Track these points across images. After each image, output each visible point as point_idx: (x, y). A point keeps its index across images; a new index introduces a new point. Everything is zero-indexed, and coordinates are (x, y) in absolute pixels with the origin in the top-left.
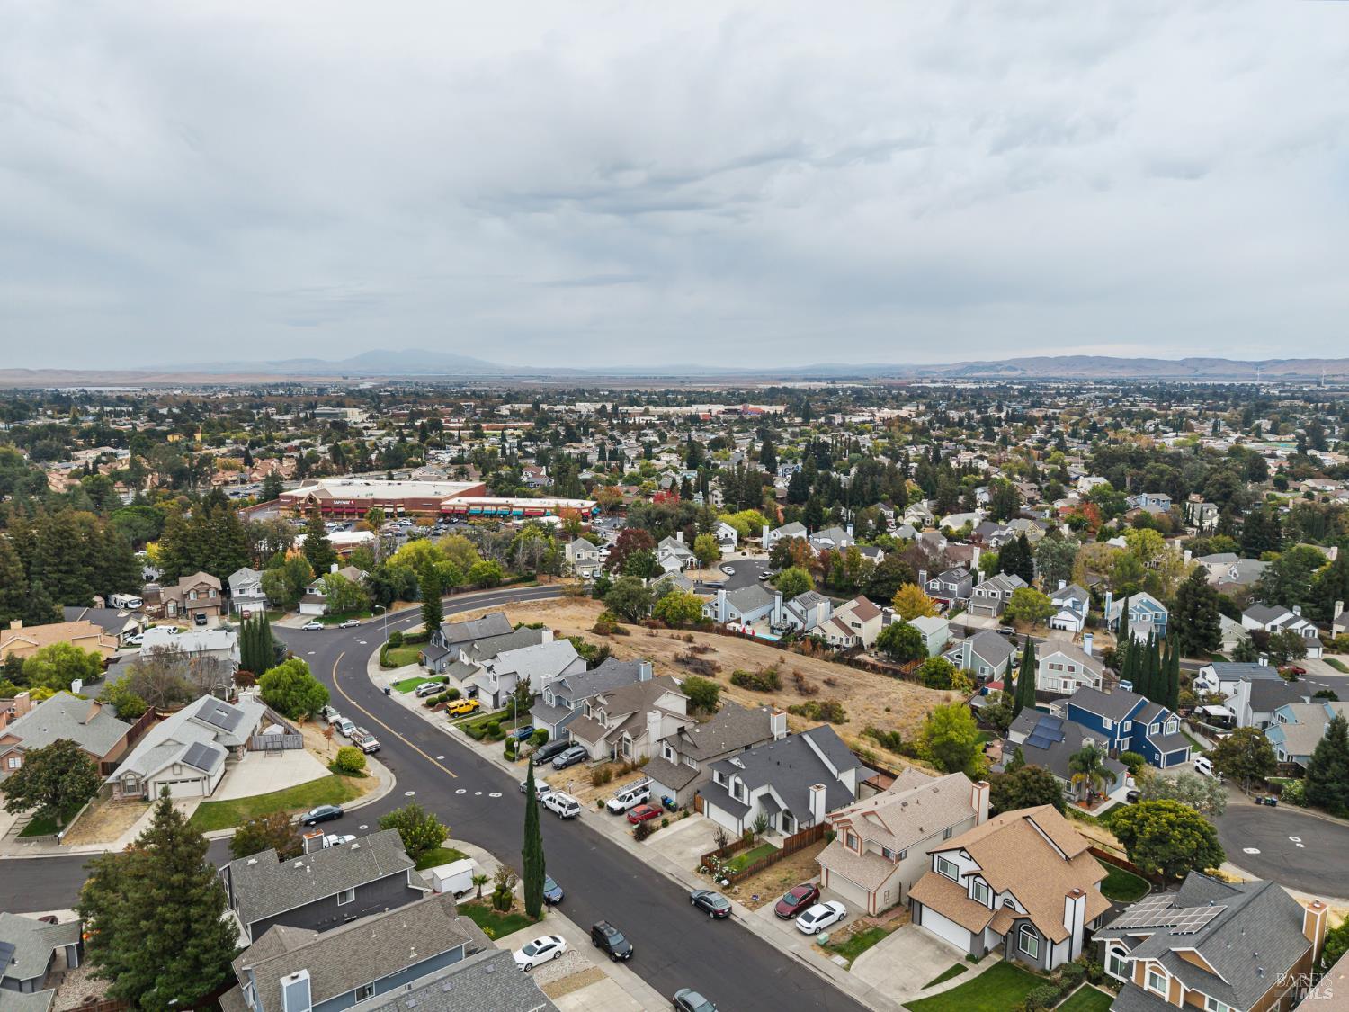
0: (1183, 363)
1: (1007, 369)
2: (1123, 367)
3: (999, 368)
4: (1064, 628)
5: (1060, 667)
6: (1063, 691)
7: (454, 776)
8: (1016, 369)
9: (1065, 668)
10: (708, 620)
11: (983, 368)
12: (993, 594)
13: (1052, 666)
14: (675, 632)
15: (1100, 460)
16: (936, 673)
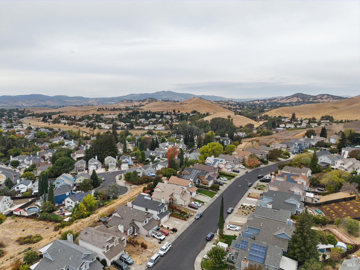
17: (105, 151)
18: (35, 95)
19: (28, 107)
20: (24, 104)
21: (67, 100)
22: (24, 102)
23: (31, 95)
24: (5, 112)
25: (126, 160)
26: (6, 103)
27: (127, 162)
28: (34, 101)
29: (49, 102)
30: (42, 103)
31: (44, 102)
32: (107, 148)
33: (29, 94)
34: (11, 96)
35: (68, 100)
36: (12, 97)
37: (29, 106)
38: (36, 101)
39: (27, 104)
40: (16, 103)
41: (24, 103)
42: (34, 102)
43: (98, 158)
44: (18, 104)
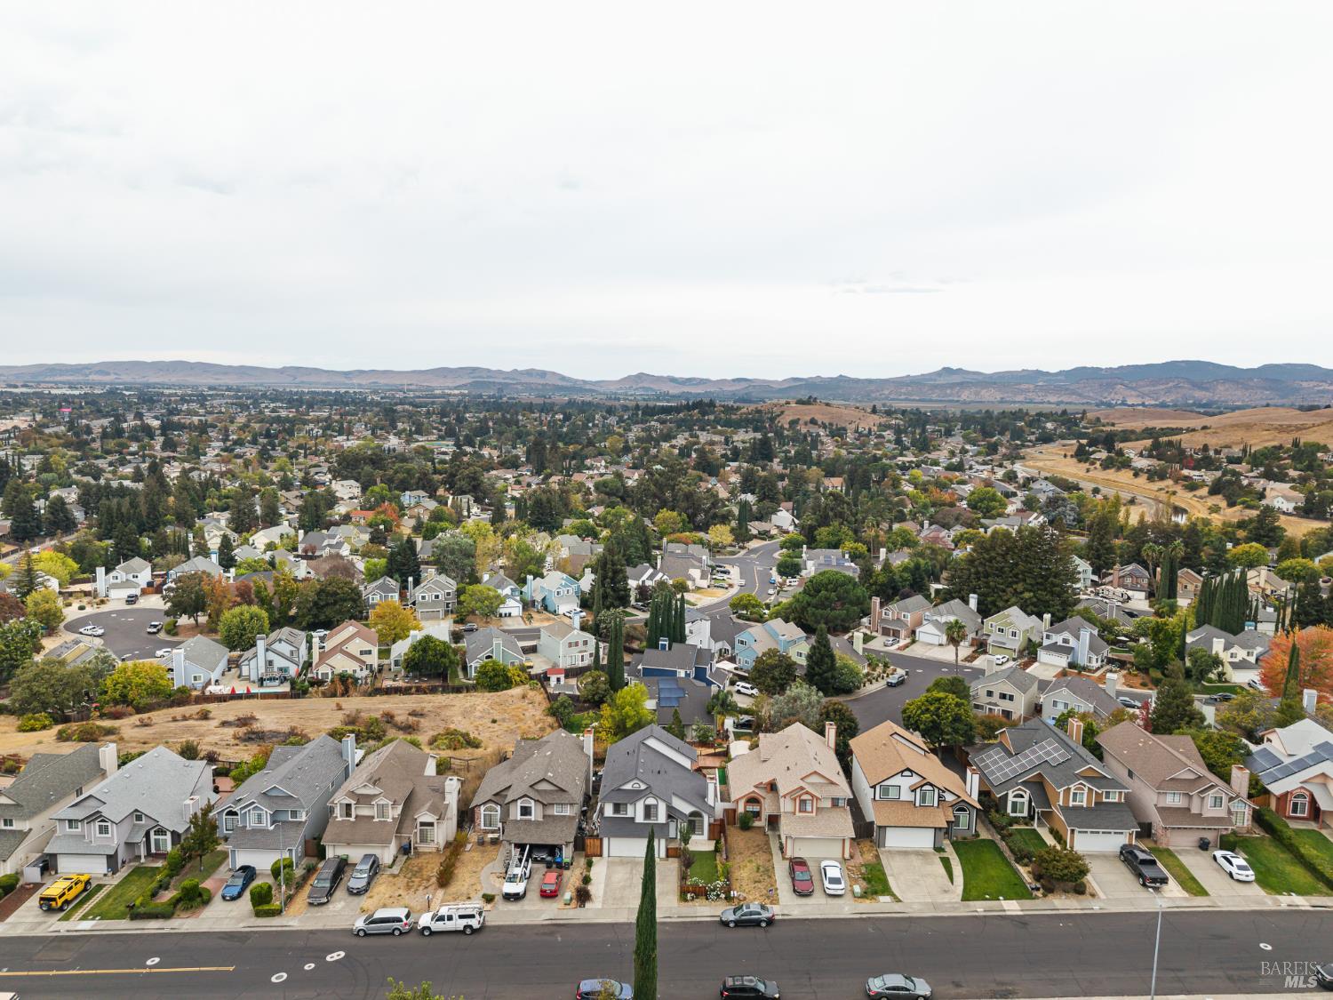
0: (284, 371)
1: (97, 373)
2: (226, 373)
3: (87, 372)
4: (510, 614)
5: (577, 644)
6: (581, 664)
7: (231, 969)
8: (108, 374)
9: (581, 643)
10: (182, 690)
11: (67, 371)
12: (437, 597)
13: (570, 645)
14: (178, 711)
15: (345, 464)
16: (496, 676)
17: (1017, 583)
18: (1183, 365)
19: (1141, 407)
20: (1131, 395)
21: (1305, 384)
22: (1132, 388)
23: (1167, 363)
24: (1021, 419)
25: (1065, 641)
26: (1073, 394)
27: (1068, 650)
28: (1171, 384)
29: (1227, 390)
30: (1199, 394)
31: (1207, 389)
32: (1023, 572)
33: (1160, 362)
34: (1101, 369)
35: (1312, 384)
36: (1103, 372)
37: (1143, 404)
38: (1176, 387)
39: (1143, 395)
40: (1106, 395)
41: (1133, 393)
42: (1168, 391)
43: (979, 603)
44: (1112, 395)
